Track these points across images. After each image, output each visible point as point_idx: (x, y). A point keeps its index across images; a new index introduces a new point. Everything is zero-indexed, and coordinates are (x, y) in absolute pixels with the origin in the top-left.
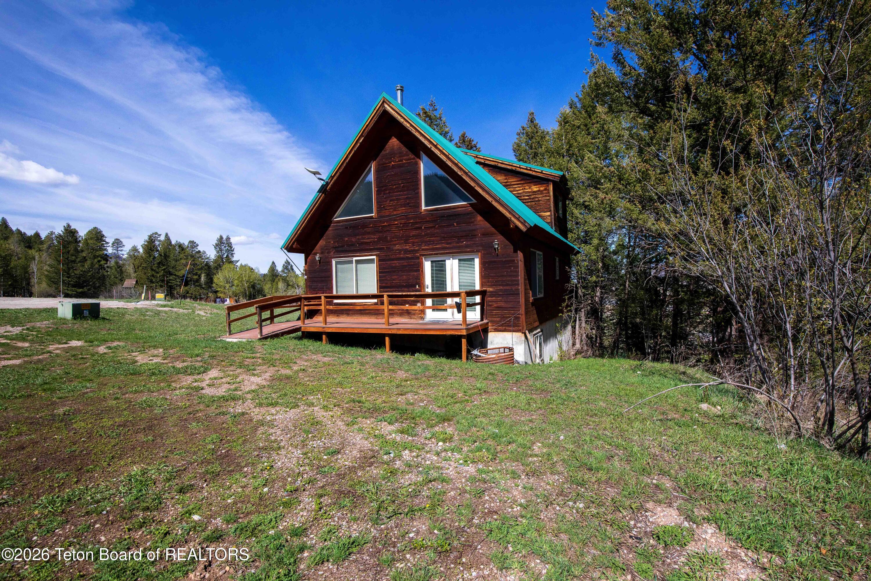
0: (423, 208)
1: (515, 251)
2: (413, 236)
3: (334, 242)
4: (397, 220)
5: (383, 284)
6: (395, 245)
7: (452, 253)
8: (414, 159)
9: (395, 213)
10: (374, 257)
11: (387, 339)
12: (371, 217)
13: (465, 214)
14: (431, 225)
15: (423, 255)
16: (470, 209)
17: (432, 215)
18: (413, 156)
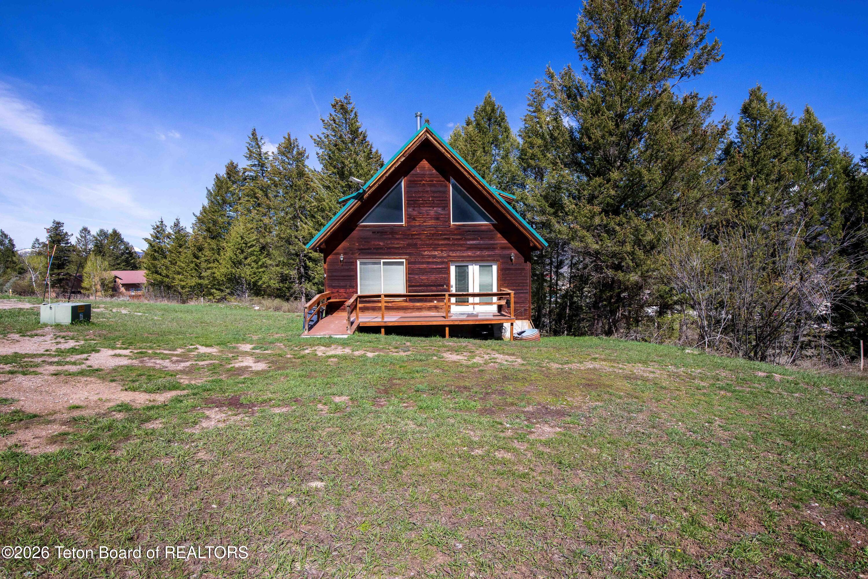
0: (452, 223)
1: (525, 262)
2: (442, 245)
3: (359, 245)
4: (426, 231)
5: (410, 284)
6: (425, 251)
7: (474, 260)
8: (443, 181)
9: (425, 224)
10: (404, 260)
11: (447, 329)
12: (401, 226)
13: (487, 231)
14: (459, 237)
15: (451, 261)
16: (492, 227)
17: (459, 229)
18: (443, 179)
